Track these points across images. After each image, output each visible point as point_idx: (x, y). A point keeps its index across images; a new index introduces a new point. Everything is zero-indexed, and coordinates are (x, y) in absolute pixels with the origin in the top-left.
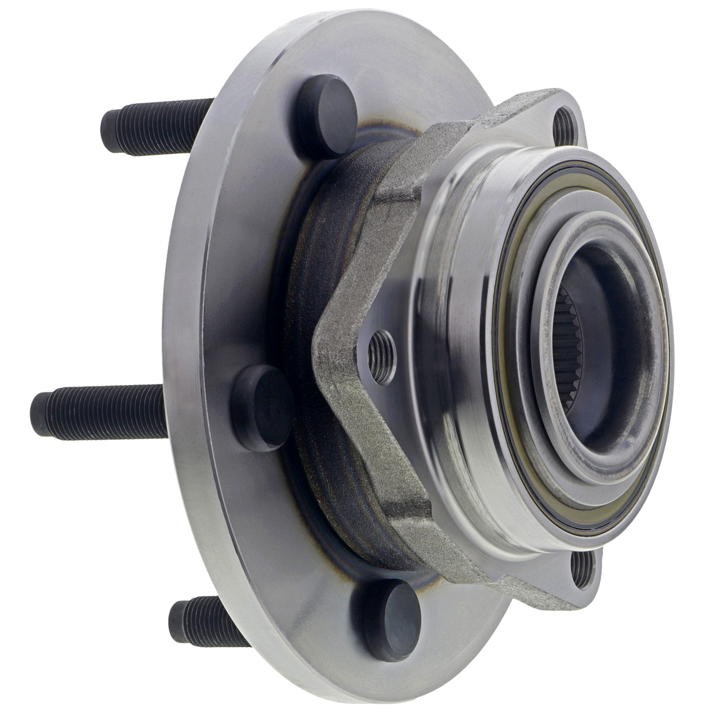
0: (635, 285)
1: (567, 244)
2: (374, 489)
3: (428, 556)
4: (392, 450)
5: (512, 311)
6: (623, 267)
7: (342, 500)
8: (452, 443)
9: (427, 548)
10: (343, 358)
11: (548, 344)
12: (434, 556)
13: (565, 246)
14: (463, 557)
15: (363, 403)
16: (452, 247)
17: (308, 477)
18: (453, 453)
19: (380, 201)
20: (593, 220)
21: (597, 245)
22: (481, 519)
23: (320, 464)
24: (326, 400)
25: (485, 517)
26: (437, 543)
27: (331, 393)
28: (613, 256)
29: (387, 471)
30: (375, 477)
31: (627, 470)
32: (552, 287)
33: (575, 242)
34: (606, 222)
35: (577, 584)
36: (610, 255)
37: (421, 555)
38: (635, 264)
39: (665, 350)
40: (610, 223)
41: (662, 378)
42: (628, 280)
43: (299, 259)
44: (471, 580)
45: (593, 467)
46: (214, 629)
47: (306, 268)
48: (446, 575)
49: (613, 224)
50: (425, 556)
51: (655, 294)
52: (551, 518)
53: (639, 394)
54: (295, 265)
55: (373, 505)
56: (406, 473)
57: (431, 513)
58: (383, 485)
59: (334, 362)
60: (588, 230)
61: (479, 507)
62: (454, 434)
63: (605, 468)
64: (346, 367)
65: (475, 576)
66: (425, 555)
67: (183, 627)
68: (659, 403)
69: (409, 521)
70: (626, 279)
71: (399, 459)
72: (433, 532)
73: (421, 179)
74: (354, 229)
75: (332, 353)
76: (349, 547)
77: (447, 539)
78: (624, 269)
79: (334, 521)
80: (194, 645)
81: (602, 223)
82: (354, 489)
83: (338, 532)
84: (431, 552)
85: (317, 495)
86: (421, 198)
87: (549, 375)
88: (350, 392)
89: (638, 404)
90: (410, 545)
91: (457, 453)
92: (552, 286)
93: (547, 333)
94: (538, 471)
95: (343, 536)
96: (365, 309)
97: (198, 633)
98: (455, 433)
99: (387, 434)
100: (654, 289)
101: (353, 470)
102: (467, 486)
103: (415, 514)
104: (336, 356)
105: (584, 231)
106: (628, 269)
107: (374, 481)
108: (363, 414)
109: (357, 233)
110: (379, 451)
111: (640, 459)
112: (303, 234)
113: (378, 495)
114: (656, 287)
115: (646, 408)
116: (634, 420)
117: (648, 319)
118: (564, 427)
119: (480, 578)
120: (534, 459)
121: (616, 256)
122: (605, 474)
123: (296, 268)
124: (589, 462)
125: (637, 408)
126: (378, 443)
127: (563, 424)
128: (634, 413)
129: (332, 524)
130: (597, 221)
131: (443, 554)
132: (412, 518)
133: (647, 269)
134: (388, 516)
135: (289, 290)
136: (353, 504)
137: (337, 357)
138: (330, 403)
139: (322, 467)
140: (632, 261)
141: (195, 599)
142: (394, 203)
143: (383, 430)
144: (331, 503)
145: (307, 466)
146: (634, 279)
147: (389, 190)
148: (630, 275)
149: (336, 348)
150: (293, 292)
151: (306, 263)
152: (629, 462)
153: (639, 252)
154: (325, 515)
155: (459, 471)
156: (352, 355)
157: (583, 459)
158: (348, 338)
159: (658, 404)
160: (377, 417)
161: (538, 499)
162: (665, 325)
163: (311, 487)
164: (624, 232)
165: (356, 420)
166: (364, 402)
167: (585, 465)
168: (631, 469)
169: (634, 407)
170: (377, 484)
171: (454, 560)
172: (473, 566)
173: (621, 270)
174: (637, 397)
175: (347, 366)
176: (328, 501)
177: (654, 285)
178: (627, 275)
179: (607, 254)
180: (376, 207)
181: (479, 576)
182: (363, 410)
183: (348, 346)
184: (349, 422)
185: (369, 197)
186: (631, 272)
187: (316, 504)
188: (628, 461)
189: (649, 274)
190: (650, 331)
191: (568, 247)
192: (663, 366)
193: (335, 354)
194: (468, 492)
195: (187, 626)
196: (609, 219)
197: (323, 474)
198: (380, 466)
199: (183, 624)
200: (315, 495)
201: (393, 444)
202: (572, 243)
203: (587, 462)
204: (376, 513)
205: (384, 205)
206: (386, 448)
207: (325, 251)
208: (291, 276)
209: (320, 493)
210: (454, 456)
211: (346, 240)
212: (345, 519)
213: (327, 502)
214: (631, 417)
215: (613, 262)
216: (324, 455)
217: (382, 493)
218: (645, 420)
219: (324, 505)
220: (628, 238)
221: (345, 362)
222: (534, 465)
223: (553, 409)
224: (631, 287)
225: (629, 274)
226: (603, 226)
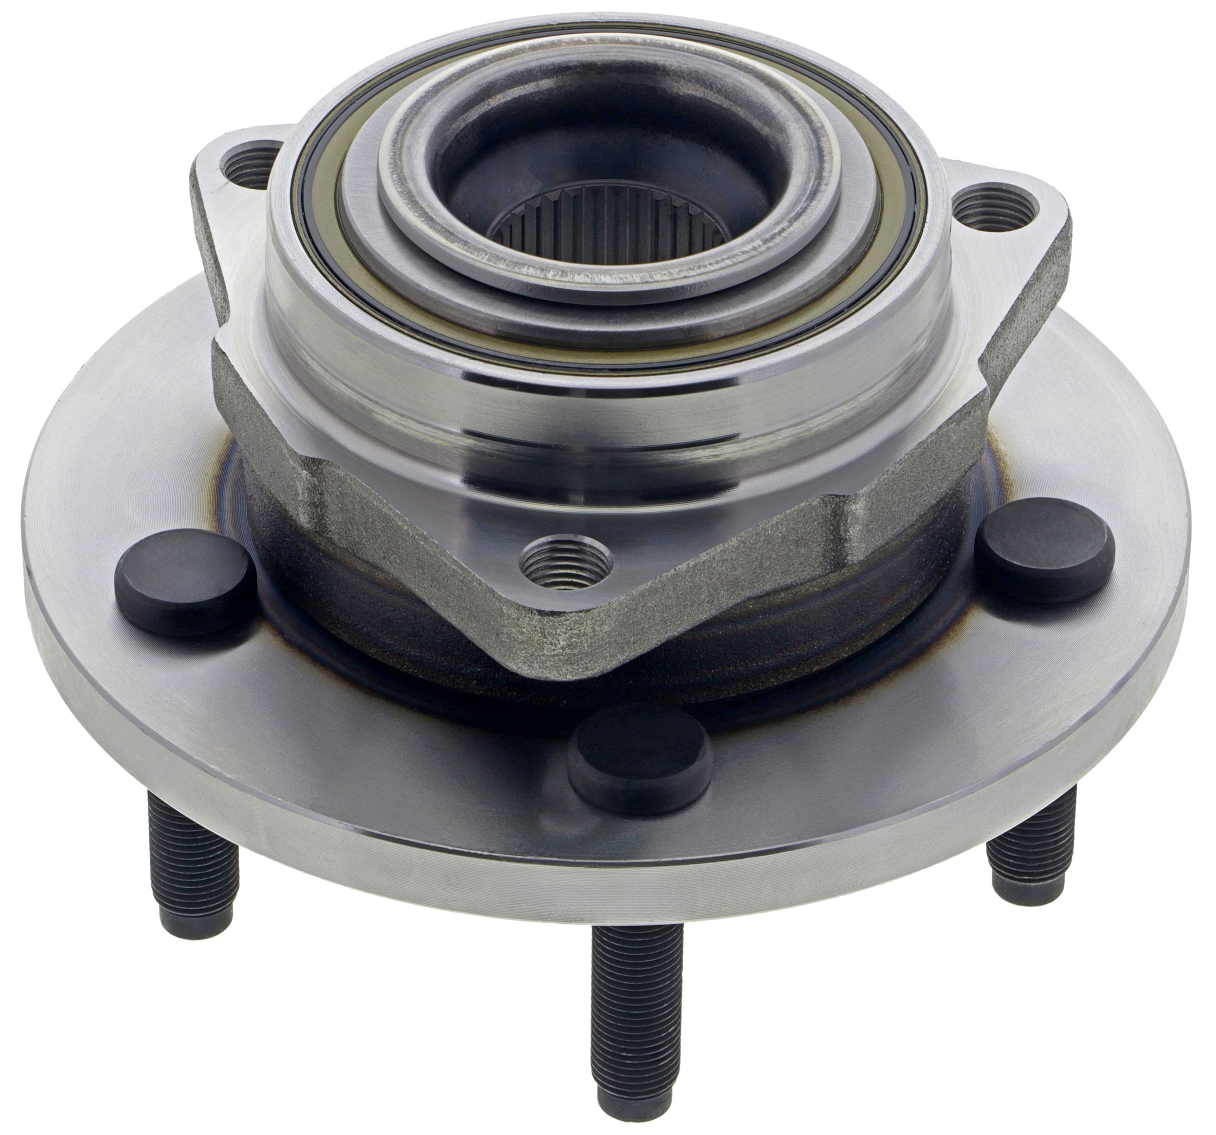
0: (519, 88)
1: (421, 217)
2: (797, 583)
3: (927, 497)
4: (726, 557)
5: (515, 331)
6: (486, 106)
7: (815, 632)
8: (726, 453)
9: (910, 499)
10: (556, 634)
11: (579, 274)
12: (927, 486)
13: (422, 221)
14: (932, 441)
15: (636, 604)
16: (401, 418)
17: (772, 685)
18: (745, 452)
19: (319, 524)
20: (391, 161)
21: (437, 155)
22: (867, 409)
23: (750, 666)
24: (628, 661)
25: (864, 402)
26: (902, 485)
27: (616, 654)
28: (463, 125)
29: (764, 564)
30: (775, 583)
31: (822, 139)
32: (486, 255)
33: (420, 201)
34: (400, 137)
35: (1026, 224)
36: (461, 131)
37: (924, 507)
38: (482, 85)
39: (639, 41)
40: (403, 129)
41: (683, 53)
42: (510, 99)
43: (407, 663)
44: (978, 424)
45: (802, 205)
46: (1040, 836)
47: (422, 654)
48: (966, 464)
49: (406, 123)
50: (928, 501)
51: (540, 51)
52: (878, 290)
53: (705, 97)
54: (416, 671)
55: (827, 584)
56: (769, 535)
57: (844, 496)
58: (790, 570)
59: (563, 648)
60: (406, 175)
61: (845, 411)
62: (711, 450)
63: (810, 183)
64: (571, 630)
65: (971, 418)
66: (925, 500)
67: (1033, 884)
68: (724, 62)
69: (854, 532)
70: (507, 102)
71: (742, 545)
72: (879, 492)
73: (288, 453)
74: (363, 570)
75: (547, 650)
76: (904, 620)
77: (894, 469)
78: (489, 105)
79: (854, 644)
80: (1068, 867)
81: (399, 146)
82: (797, 614)
83: (876, 637)
84: (919, 492)
85: (805, 672)
86: (318, 459)
87: (631, 278)
88: (616, 626)
89: (720, 101)
90: (904, 526)
91: (745, 445)
92: (484, 255)
93: (560, 273)
94: (795, 307)
95: (884, 629)
96: (480, 585)
97: (1044, 863)
98: (708, 448)
99: (695, 566)
100: (531, 53)
101: (763, 615)
102: (805, 431)
103: (845, 523)
104: (551, 643)
105: (406, 181)
106: (490, 98)
107: (782, 584)
108: (656, 603)
109: (370, 567)
110: (726, 577)
111: (809, 111)
112: (368, 650)
113: (809, 577)
114: (529, 49)
115: (729, 89)
116: (745, 113)
117: (580, 68)
118: (724, 257)
119: (975, 410)
120: (772, 314)
121: (464, 120)
122: (819, 185)
123: (420, 669)
124: (793, 214)
125: (726, 104)
126: (711, 579)
127: (719, 259)
128: (735, 111)
129: (860, 649)
130: (395, 155)
131: (925, 473)
132: (850, 527)
133: (495, 64)
134: (845, 564)
135: (456, 686)
136: (824, 615)
137: (553, 641)
138: (634, 655)
139: (756, 663)
140: (476, 90)
141: (990, 860)
142: (325, 503)
143: (687, 572)
144: (821, 650)
145: (753, 685)
146: (509, 89)
147: (303, 507)
148: (501, 95)
149: (539, 642)
150: (459, 680)
151: (413, 653)
152: (810, 133)
153: (464, 75)
154: (842, 658)
155: (778, 443)
156: (552, 618)
157: (785, 224)
158: (523, 622)
159: (726, 66)
160: (663, 582)
161: (841, 312)
162: (596, 37)
163: (790, 680)
164: (424, 103)
165: (667, 614)
166: (635, 602)
167: (796, 223)
168: (821, 132)
169: (725, 108)
170: (788, 579)
171: (936, 455)
172: (952, 424)
173: (490, 110)
174: (709, 101)
175: (569, 628)
176: (816, 654)
177: (524, 52)
178: (500, 100)
179: (458, 135)
180: (330, 531)
181: (972, 413)
182: (649, 605)
183: (536, 624)
184: (670, 626)
185: (316, 537)
186: (495, 94)
187: (821, 672)
188: (809, 137)
189: (504, 61)
190: (601, 65)
191: (427, 218)
192: (665, 48)
193: (548, 644)
194: (816, 429)
195: (1031, 878)
196: (396, 130)
197: (767, 662)
198: (755, 575)
199: (1028, 884)
200: (805, 674)
201: (714, 556)
202: (421, 208)
203: (791, 218)
204: (841, 580)
205: (327, 517)
206: (720, 567)
207: (395, 621)
208: (435, 680)
209: (802, 666)
210: (750, 451)
211: (379, 585)
212: (850, 628)
213: (818, 656)
214: (739, 116)
215: (473, 124)
216: (735, 658)
217: (806, 571)
218: (748, 93)
219: (823, 661)
220: (436, 95)
221: (564, 630)
222: (783, 313)
223: (690, 275)
224: (522, 94)
225: (498, 96)
226: (406, 143)
